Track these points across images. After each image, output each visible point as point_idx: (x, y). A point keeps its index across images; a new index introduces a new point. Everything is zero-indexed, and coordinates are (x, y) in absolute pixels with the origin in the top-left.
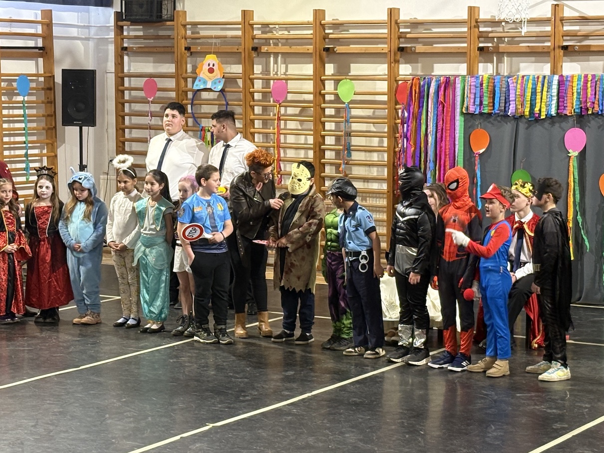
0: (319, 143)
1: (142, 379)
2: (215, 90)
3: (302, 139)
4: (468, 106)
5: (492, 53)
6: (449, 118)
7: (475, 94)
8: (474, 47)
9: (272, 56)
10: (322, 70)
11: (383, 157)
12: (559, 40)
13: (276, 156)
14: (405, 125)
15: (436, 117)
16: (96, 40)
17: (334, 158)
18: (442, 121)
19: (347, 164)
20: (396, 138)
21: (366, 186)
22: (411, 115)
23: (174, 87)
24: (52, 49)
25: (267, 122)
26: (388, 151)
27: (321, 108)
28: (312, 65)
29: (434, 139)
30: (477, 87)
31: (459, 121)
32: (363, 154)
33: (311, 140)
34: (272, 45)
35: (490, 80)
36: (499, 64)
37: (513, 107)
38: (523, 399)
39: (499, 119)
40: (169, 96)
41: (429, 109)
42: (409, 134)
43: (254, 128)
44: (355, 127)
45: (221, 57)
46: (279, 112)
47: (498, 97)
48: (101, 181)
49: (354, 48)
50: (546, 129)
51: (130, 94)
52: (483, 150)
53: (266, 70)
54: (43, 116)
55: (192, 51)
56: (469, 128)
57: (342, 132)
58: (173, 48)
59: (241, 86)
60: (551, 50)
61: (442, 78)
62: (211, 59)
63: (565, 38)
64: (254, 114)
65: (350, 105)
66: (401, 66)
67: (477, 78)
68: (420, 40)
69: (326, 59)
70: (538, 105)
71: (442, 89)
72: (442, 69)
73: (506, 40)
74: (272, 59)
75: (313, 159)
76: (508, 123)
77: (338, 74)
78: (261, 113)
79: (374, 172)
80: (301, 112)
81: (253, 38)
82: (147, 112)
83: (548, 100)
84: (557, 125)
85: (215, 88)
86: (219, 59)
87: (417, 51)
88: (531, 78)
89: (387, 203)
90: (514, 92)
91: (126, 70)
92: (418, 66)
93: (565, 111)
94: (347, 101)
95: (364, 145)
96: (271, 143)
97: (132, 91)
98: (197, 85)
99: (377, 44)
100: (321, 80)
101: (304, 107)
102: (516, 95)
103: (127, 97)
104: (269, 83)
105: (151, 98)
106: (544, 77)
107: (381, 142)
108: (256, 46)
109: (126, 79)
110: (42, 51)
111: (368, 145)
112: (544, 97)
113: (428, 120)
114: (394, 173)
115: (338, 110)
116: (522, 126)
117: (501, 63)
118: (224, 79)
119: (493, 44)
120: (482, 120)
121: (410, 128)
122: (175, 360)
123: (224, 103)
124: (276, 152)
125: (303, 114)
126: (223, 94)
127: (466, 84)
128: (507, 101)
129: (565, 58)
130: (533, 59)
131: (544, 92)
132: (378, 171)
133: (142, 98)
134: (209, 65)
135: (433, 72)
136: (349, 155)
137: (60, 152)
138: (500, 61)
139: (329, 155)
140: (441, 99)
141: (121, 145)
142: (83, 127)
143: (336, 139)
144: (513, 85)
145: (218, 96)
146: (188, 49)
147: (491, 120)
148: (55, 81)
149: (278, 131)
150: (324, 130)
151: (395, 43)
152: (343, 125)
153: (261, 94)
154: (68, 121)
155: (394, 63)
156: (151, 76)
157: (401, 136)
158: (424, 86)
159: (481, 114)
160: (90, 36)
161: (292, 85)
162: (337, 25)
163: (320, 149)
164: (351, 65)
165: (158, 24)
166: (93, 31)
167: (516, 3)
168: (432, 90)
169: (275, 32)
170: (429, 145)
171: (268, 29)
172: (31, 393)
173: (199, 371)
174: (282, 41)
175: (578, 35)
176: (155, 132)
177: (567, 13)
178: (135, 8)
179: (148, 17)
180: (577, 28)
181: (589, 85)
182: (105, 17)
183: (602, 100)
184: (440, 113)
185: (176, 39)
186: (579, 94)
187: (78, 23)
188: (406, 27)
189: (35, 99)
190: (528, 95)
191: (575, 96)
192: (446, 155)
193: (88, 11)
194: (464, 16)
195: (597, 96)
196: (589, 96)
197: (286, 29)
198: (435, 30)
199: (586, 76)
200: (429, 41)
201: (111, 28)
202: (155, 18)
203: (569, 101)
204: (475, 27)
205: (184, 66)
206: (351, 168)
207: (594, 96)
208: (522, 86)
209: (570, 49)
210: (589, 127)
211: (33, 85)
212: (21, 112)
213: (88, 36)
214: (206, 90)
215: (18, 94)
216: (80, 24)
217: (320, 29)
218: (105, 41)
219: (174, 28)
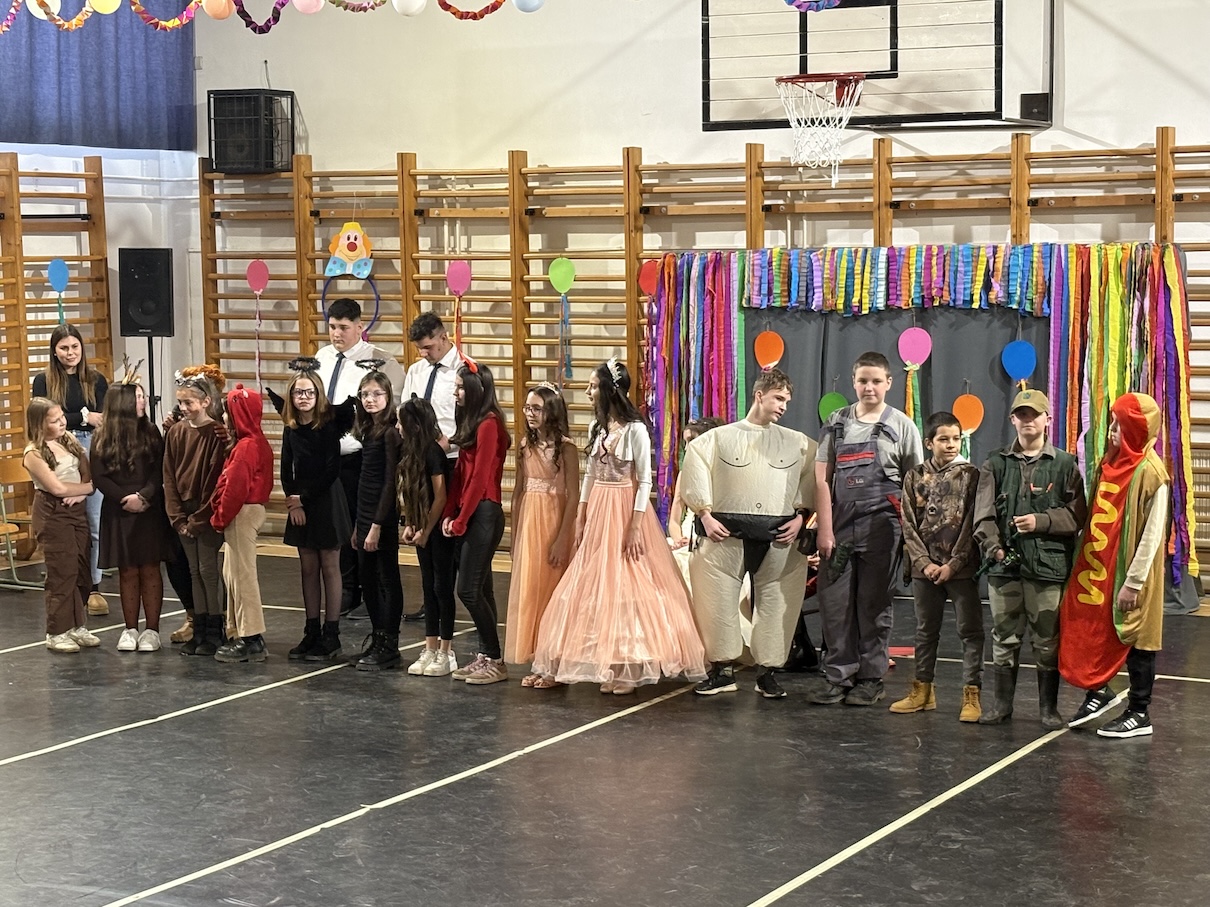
0: (523, 355)
1: (257, 734)
2: (359, 277)
3: (495, 351)
4: (750, 297)
5: (785, 214)
6: (722, 316)
7: (761, 278)
8: (757, 206)
9: (446, 223)
10: (524, 243)
12: (886, 193)
15: (701, 315)
16: (170, 203)
18: (710, 320)
19: (565, 387)
20: (639, 346)
22: (663, 312)
23: (296, 273)
24: (102, 217)
27: (524, 302)
28: (507, 238)
29: (699, 348)
30: (763, 268)
31: (738, 321)
33: (509, 351)
34: (446, 206)
35: (784, 256)
36: (796, 231)
37: (819, 297)
38: (851, 752)
39: (798, 315)
40: (287, 287)
41: (691, 303)
42: (659, 342)
44: (577, 330)
45: (367, 226)
46: (459, 309)
47: (795, 283)
49: (573, 209)
50: (869, 330)
51: (226, 284)
52: (776, 363)
53: (438, 245)
54: (91, 322)
55: (321, 217)
56: (754, 329)
57: (557, 338)
58: (291, 213)
59: (400, 270)
60: (875, 209)
61: (709, 255)
62: (352, 229)
63: (895, 190)
65: (569, 298)
66: (646, 236)
67: (763, 253)
68: (673, 196)
69: (530, 227)
70: (857, 294)
71: (710, 270)
72: (709, 241)
73: (805, 195)
74: (446, 228)
76: (812, 322)
77: (549, 250)
80: (492, 308)
81: (417, 196)
82: (253, 312)
83: (872, 286)
84: (887, 323)
85: (359, 274)
86: (365, 229)
87: (669, 213)
88: (846, 251)
90: (820, 273)
91: (219, 248)
92: (671, 235)
93: (898, 302)
95: (592, 357)
97: (229, 281)
98: (331, 270)
99: (608, 204)
100: (523, 259)
101: (497, 302)
102: (823, 278)
103: (221, 290)
104: (443, 265)
105: (259, 291)
106: (866, 250)
108: (421, 208)
109: (220, 262)
110: (86, 221)
111: (597, 358)
112: (866, 281)
113: (690, 319)
115: (550, 305)
116: (833, 326)
117: (798, 229)
118: (372, 260)
119: (785, 201)
120: (772, 318)
121: (660, 331)
123: (374, 296)
125: (496, 312)
126: (372, 283)
127: (747, 263)
128: (810, 288)
129: (895, 221)
130: (847, 222)
131: (865, 274)
133: (246, 291)
134: (349, 239)
135: (695, 244)
136: (569, 374)
138: (796, 227)
139: (537, 374)
140: (709, 286)
142: (154, 338)
143: (547, 349)
145: (364, 286)
146: (316, 214)
147: (785, 317)
148: (109, 266)
149: (459, 339)
150: (530, 337)
151: (635, 200)
152: (557, 329)
153: (430, 282)
154: (129, 328)
155: (634, 232)
156: (258, 256)
157: (648, 342)
158: (682, 266)
159: (770, 308)
160: (162, 197)
161: (478, 268)
162: (545, 175)
163: (524, 365)
164: (569, 235)
165: (267, 176)
166: (166, 188)
167: (822, 138)
168: (695, 273)
169: (450, 187)
170: (692, 356)
171: (439, 181)
172: (81, 763)
173: (345, 718)
174: (461, 200)
175: (914, 185)
176: (267, 344)
177: (897, 152)
178: (231, 152)
179: (253, 166)
180: (912, 174)
181: (934, 261)
182: (184, 166)
183: (955, 285)
184: (707, 308)
185: (296, 198)
186: (918, 275)
187: (143, 175)
188: (652, 176)
189: (77, 296)
190: (842, 278)
191: (913, 280)
192: (720, 372)
193: (158, 158)
194: (741, 158)
195: (947, 279)
196: (935, 278)
197: (467, 181)
198: (696, 180)
199: (929, 248)
200: (687, 198)
201: (194, 183)
202: (263, 168)
203: (905, 287)
204: (757, 175)
205: (309, 239)
206: (572, 393)
207: (941, 279)
208: (832, 265)
209: (902, 207)
210: (935, 326)
211: (74, 273)
212: (56, 316)
213: (159, 197)
214: (344, 277)
215: (50, 289)
216: (145, 178)
217: (519, 181)
218: (186, 204)
219: (292, 183)
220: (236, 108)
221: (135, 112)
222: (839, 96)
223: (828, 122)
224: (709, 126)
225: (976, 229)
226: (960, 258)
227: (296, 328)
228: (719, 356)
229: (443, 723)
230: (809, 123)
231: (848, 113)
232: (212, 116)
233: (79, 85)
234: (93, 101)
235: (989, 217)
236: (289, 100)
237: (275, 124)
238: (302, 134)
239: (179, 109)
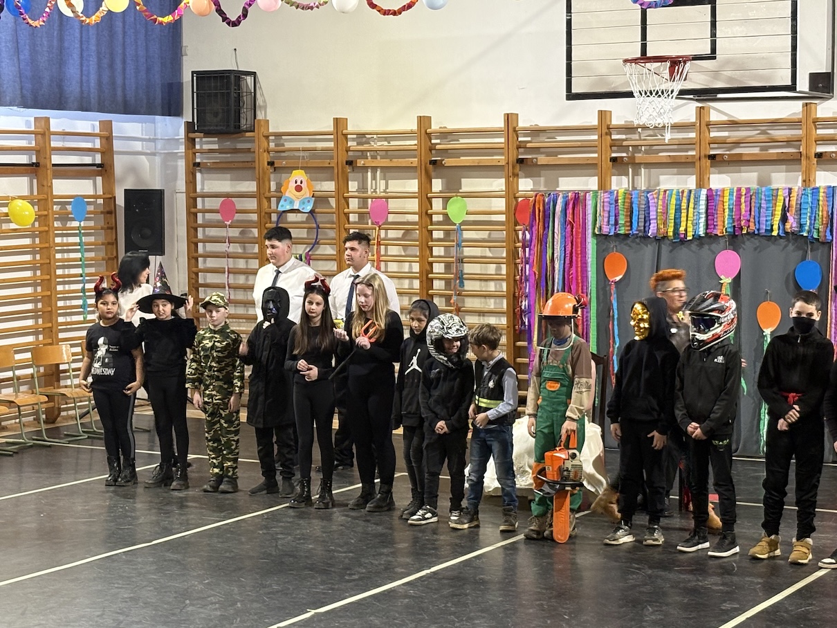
0: (427, 270)
1: (228, 554)
2: (303, 211)
3: (406, 267)
4: (601, 227)
5: (627, 164)
6: (579, 240)
7: (609, 212)
8: (606, 158)
9: (369, 170)
10: (429, 186)
11: (501, 286)
12: (706, 148)
15: (563, 240)
16: (163, 156)
17: (444, 288)
18: (570, 244)
19: (459, 295)
20: (516, 264)
21: (482, 320)
22: (534, 238)
23: (256, 208)
24: (112, 166)
26: (507, 280)
27: (428, 231)
28: (416, 181)
29: (562, 266)
30: (611, 204)
31: (591, 245)
32: (478, 283)
33: (416, 268)
34: (369, 158)
35: (627, 196)
36: (635, 177)
37: (654, 227)
38: (682, 574)
39: (638, 240)
40: (250, 219)
41: (556, 230)
42: (531, 260)
44: (467, 252)
45: (310, 173)
46: (379, 235)
47: (636, 215)
49: (465, 160)
50: (694, 252)
51: (204, 217)
52: (621, 277)
53: (363, 187)
54: (103, 244)
55: (275, 166)
56: (604, 250)
57: (453, 258)
58: (253, 163)
59: (334, 206)
60: (697, 160)
61: (570, 194)
62: (299, 175)
63: (712, 146)
65: (462, 227)
66: (521, 181)
67: (611, 193)
68: (542, 150)
69: (433, 174)
70: (683, 224)
71: (571, 206)
72: (569, 184)
73: (643, 149)
74: (369, 174)
75: (420, 289)
76: (649, 245)
77: (447, 191)
79: (491, 304)
81: (348, 150)
82: (223, 237)
83: (695, 218)
84: (706, 247)
85: (303, 209)
86: (308, 175)
87: (539, 163)
88: (674, 192)
89: (507, 341)
90: (655, 209)
91: (198, 190)
92: (540, 180)
93: (715, 231)
94: (458, 222)
95: (479, 272)
97: (206, 214)
98: (282, 206)
99: (493, 156)
100: (427, 198)
101: (407, 230)
102: (657, 212)
103: (200, 221)
104: (367, 202)
105: (228, 221)
106: (690, 191)
107: (499, 269)
108: (351, 159)
109: (199, 200)
110: (100, 169)
111: (483, 272)
112: (691, 215)
113: (555, 243)
114: (514, 304)
115: (447, 233)
117: (638, 175)
118: (314, 198)
119: (628, 154)
120: (617, 242)
121: (532, 252)
122: (265, 531)
123: (315, 225)
125: (406, 238)
126: (313, 216)
127: (599, 201)
128: (647, 220)
129: (712, 169)
130: (675, 170)
131: (690, 209)
132: (495, 303)
133: (218, 221)
134: (296, 182)
135: (558, 187)
136: (462, 284)
138: (636, 173)
139: (438, 285)
140: (569, 218)
141: (194, 276)
143: (445, 266)
144: (653, 201)
145: (307, 218)
146: (271, 164)
147: (629, 242)
148: (117, 203)
149: (378, 258)
150: (432, 256)
151: (513, 154)
152: (453, 251)
153: (357, 215)
155: (512, 178)
156: (228, 196)
157: (522, 261)
158: (549, 203)
159: (617, 235)
160: (157, 151)
162: (445, 135)
163: (427, 278)
164: (463, 180)
165: (235, 136)
166: (159, 145)
167: (658, 105)
168: (559, 208)
169: (372, 143)
170: (556, 272)
171: (364, 140)
172: (95, 575)
173: (294, 544)
174: (380, 153)
175: (727, 142)
176: (234, 261)
177: (714, 117)
178: (209, 117)
179: (224, 128)
180: (725, 134)
181: (743, 200)
182: (173, 128)
183: (759, 217)
184: (568, 235)
185: (257, 152)
186: (731, 210)
187: (142, 135)
188: (525, 135)
189: (93, 225)
190: (672, 212)
191: (726, 214)
192: (577, 283)
193: (154, 122)
194: (594, 121)
195: (753, 213)
196: (743, 212)
197: (386, 139)
198: (559, 138)
199: (739, 190)
200: (553, 151)
201: (181, 140)
202: (232, 129)
203: (720, 219)
204: (606, 134)
205: (267, 183)
206: (464, 300)
207: (749, 213)
208: (664, 202)
209: (718, 159)
210: (744, 249)
211: (91, 208)
212: (77, 240)
213: (154, 151)
214: (292, 211)
215: (73, 219)
216: (144, 137)
217: (425, 139)
218: (174, 156)
219: (254, 140)
220: (213, 84)
221: (137, 88)
222: (671, 73)
223: (663, 93)
224: (571, 96)
225: (773, 175)
226: (763, 197)
227: (256, 250)
228: (577, 271)
229: (368, 548)
230: (648, 94)
231: (678, 86)
232: (195, 90)
233: (96, 66)
234: (106, 79)
235: (784, 166)
236: (253, 78)
237: (242, 97)
238: (261, 104)
239: (170, 86)
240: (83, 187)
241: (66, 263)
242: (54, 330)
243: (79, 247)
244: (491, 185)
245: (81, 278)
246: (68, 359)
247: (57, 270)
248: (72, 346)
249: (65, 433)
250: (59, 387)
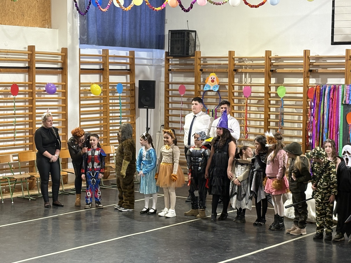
0: (267, 118)
2: (214, 91)
3: (258, 116)
4: (345, 101)
6: (335, 106)
7: (349, 94)
8: (349, 70)
9: (244, 74)
10: (269, 81)
11: (300, 125)
13: (245, 124)
14: (312, 110)
15: (328, 106)
16: (155, 66)
17: (275, 126)
18: (331, 108)
19: (281, 129)
20: (307, 116)
21: (291, 140)
22: (315, 105)
23: (194, 89)
24: (134, 70)
25: (240, 107)
26: (303, 123)
27: (268, 100)
28: (264, 79)
29: (327, 117)
30: (350, 91)
31: (341, 108)
32: (290, 124)
33: (263, 116)
34: (244, 68)
40: (191, 94)
41: (325, 102)
42: (314, 115)
43: (234, 110)
44: (286, 110)
45: (218, 74)
46: (247, 102)
48: (157, 136)
49: (286, 70)
51: (172, 92)
53: (241, 81)
54: (129, 103)
55: (203, 71)
56: (346, 111)
57: (279, 112)
58: (194, 70)
59: (228, 89)
61: (332, 86)
62: (213, 75)
64: (234, 103)
65: (283, 99)
66: (310, 79)
68: (320, 66)
69: (271, 76)
71: (332, 91)
72: (332, 81)
74: (244, 75)
75: (264, 126)
77: (277, 83)
78: (237, 102)
79: (296, 133)
80: (258, 102)
81: (234, 65)
82: (180, 101)
85: (214, 90)
86: (217, 75)
87: (319, 72)
91: (170, 81)
92: (319, 79)
95: (290, 119)
96: (243, 117)
97: (173, 91)
98: (205, 88)
99: (298, 68)
100: (269, 86)
101: (259, 100)
103: (170, 94)
104: (242, 87)
105: (182, 95)
107: (299, 118)
108: (236, 69)
109: (170, 85)
110: (129, 71)
111: (292, 119)
113: (325, 107)
114: (306, 134)
115: (277, 101)
118: (219, 85)
121: (315, 111)
123: (219, 97)
124: (245, 122)
125: (259, 103)
126: (218, 93)
127: (345, 89)
132: (297, 133)
133: (178, 94)
134: (212, 78)
135: (327, 82)
136: (283, 124)
137: (137, 121)
139: (272, 124)
140: (331, 96)
141: (167, 118)
142: (149, 109)
143: (276, 116)
145: (216, 94)
146: (201, 70)
148: (135, 86)
149: (246, 112)
150: (270, 112)
152: (279, 110)
153: (238, 93)
154: (141, 106)
155: (306, 78)
156: (182, 84)
157: (310, 115)
158: (322, 89)
161: (254, 89)
162: (277, 59)
163: (268, 121)
164: (284, 78)
165: (186, 58)
166: (154, 61)
168: (327, 92)
169: (245, 62)
170: (325, 120)
171: (242, 60)
174: (249, 66)
176: (184, 112)
178: (175, 50)
179: (182, 55)
182: (161, 54)
184: (331, 104)
185: (195, 65)
187: (147, 57)
188: (313, 60)
189: (125, 95)
192: (333, 125)
193: (152, 51)
194: (344, 54)
197: (251, 60)
198: (328, 61)
200: (325, 67)
202: (185, 55)
205: (199, 79)
206: (283, 131)
211: (125, 88)
212: (118, 101)
213: (152, 64)
214: (210, 91)
215: (117, 93)
216: (148, 58)
217: (268, 60)
218: (160, 66)
219: (194, 60)
220: (177, 36)
221: (145, 37)
224: (333, 43)
232: (170, 38)
233: (129, 28)
234: (132, 33)
236: (195, 33)
237: (190, 41)
238: (198, 44)
239: (160, 36)
240: (122, 79)
241: (114, 111)
242: (108, 139)
243: (119, 104)
244: (297, 81)
245: (120, 118)
246: (113, 152)
247: (110, 114)
248: (115, 146)
249: (111, 183)
250: (109, 164)
